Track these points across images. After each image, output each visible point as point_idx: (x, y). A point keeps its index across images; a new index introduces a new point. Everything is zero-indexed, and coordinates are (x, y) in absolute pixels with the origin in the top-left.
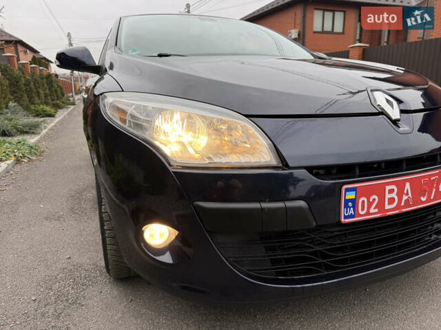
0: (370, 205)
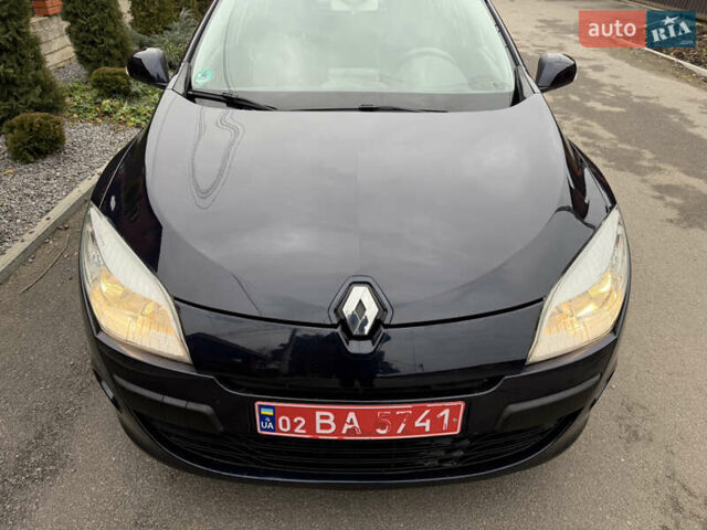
0: (294, 425)
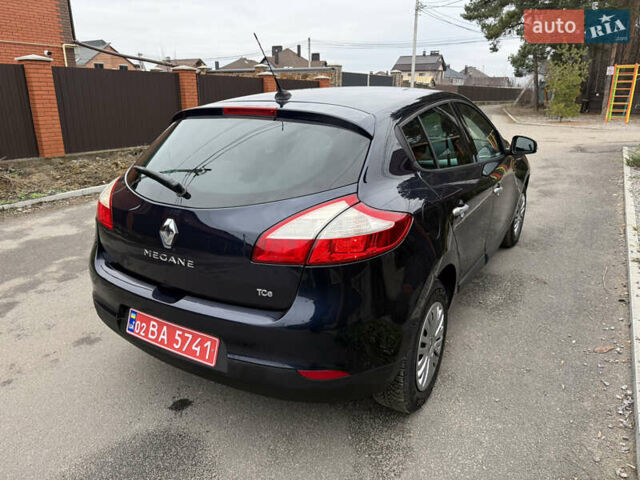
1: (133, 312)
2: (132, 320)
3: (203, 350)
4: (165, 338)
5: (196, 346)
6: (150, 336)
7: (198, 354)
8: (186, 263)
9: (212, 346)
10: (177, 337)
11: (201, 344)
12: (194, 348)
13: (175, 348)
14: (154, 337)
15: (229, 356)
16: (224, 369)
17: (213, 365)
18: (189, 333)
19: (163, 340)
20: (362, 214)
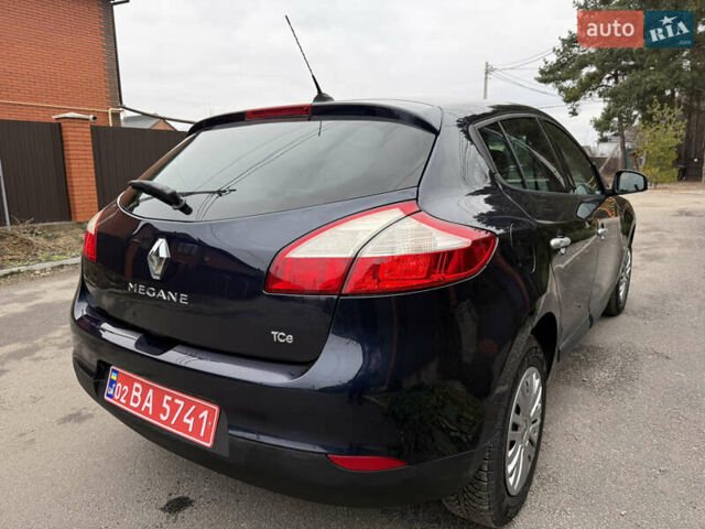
1: (114, 370)
2: (112, 382)
3: (198, 423)
4: (150, 405)
5: (189, 418)
6: (132, 404)
7: (190, 430)
8: (178, 297)
9: (210, 418)
10: (165, 405)
11: (195, 415)
12: (186, 420)
13: (162, 421)
14: (136, 406)
15: (230, 432)
16: (225, 452)
17: (209, 445)
18: (181, 399)
19: (147, 408)
20: (424, 225)
